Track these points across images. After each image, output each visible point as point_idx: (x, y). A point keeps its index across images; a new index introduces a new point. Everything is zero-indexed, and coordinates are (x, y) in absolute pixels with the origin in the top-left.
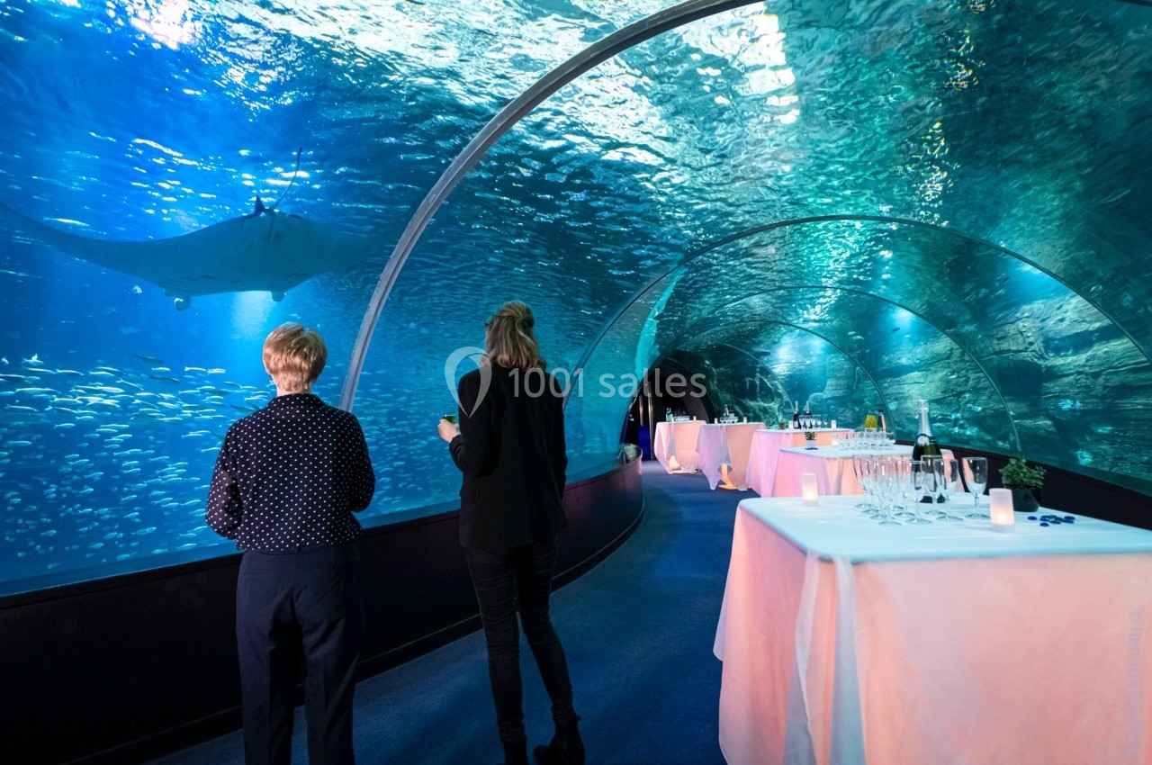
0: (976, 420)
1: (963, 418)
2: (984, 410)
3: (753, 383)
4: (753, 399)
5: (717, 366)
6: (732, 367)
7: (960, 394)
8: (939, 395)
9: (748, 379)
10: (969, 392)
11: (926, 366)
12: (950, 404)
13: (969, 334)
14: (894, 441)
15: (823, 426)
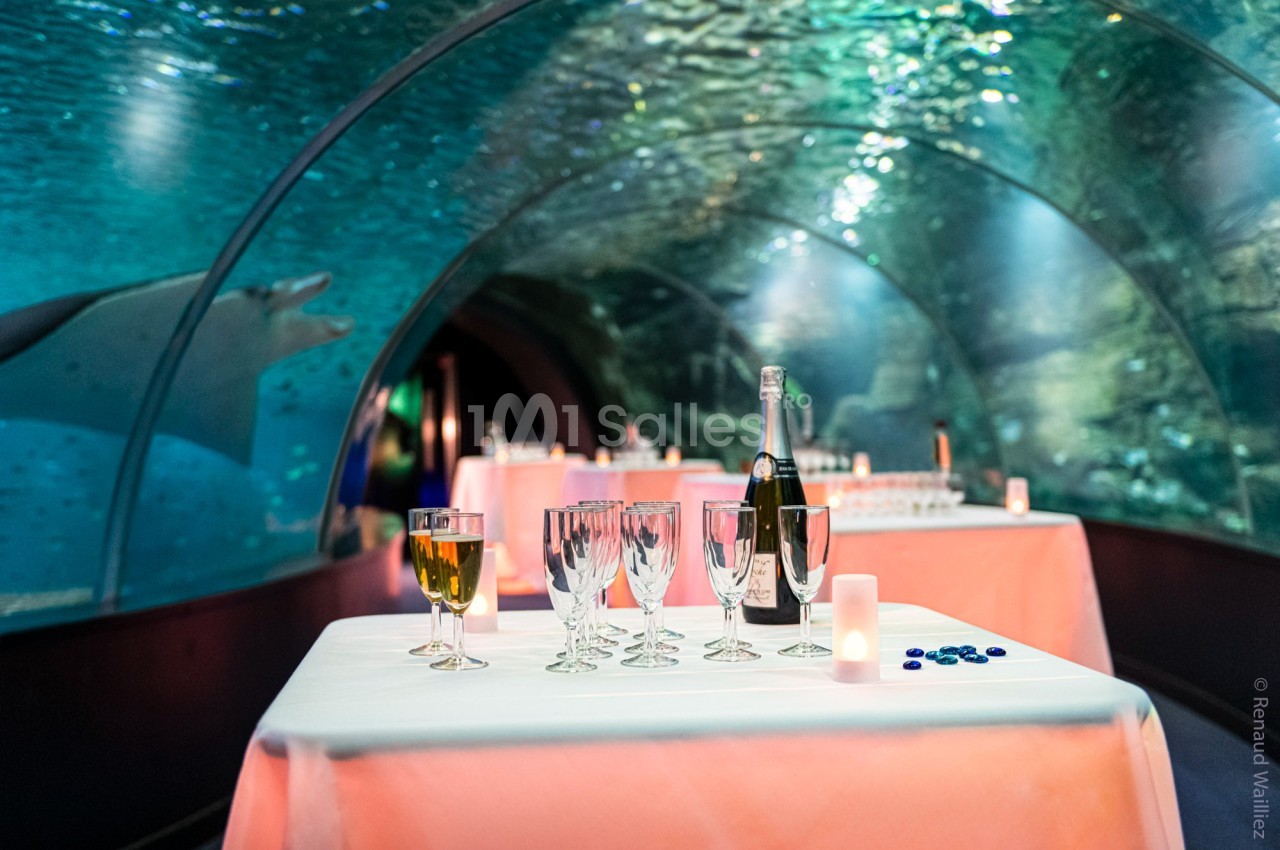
0: (1181, 467)
1: (1153, 461)
2: (1196, 445)
3: (708, 371)
4: (708, 407)
5: (624, 322)
6: (663, 327)
7: (1149, 407)
8: (1105, 408)
9: (698, 360)
10: (1167, 401)
11: (1085, 338)
12: (1127, 429)
13: (1164, 266)
14: (959, 496)
15: (838, 469)
